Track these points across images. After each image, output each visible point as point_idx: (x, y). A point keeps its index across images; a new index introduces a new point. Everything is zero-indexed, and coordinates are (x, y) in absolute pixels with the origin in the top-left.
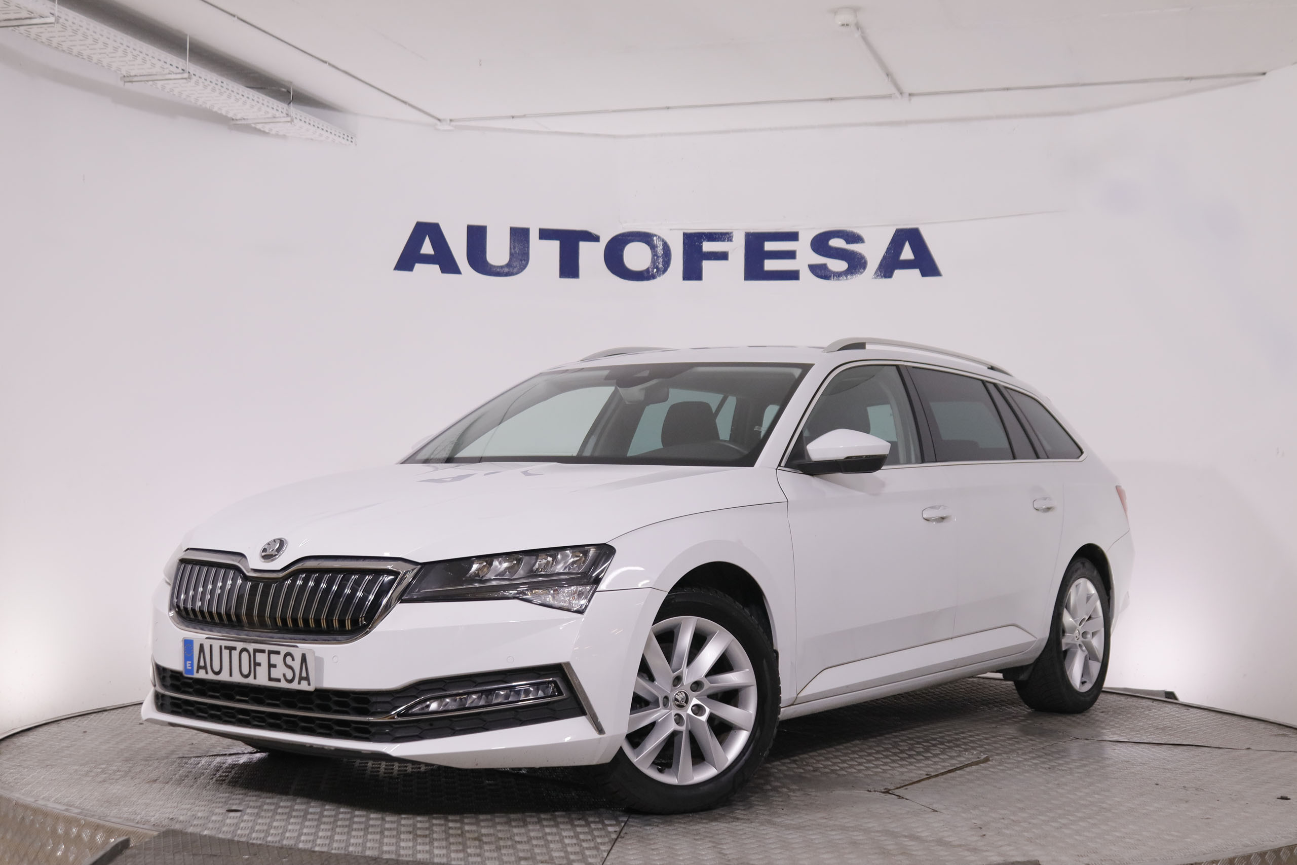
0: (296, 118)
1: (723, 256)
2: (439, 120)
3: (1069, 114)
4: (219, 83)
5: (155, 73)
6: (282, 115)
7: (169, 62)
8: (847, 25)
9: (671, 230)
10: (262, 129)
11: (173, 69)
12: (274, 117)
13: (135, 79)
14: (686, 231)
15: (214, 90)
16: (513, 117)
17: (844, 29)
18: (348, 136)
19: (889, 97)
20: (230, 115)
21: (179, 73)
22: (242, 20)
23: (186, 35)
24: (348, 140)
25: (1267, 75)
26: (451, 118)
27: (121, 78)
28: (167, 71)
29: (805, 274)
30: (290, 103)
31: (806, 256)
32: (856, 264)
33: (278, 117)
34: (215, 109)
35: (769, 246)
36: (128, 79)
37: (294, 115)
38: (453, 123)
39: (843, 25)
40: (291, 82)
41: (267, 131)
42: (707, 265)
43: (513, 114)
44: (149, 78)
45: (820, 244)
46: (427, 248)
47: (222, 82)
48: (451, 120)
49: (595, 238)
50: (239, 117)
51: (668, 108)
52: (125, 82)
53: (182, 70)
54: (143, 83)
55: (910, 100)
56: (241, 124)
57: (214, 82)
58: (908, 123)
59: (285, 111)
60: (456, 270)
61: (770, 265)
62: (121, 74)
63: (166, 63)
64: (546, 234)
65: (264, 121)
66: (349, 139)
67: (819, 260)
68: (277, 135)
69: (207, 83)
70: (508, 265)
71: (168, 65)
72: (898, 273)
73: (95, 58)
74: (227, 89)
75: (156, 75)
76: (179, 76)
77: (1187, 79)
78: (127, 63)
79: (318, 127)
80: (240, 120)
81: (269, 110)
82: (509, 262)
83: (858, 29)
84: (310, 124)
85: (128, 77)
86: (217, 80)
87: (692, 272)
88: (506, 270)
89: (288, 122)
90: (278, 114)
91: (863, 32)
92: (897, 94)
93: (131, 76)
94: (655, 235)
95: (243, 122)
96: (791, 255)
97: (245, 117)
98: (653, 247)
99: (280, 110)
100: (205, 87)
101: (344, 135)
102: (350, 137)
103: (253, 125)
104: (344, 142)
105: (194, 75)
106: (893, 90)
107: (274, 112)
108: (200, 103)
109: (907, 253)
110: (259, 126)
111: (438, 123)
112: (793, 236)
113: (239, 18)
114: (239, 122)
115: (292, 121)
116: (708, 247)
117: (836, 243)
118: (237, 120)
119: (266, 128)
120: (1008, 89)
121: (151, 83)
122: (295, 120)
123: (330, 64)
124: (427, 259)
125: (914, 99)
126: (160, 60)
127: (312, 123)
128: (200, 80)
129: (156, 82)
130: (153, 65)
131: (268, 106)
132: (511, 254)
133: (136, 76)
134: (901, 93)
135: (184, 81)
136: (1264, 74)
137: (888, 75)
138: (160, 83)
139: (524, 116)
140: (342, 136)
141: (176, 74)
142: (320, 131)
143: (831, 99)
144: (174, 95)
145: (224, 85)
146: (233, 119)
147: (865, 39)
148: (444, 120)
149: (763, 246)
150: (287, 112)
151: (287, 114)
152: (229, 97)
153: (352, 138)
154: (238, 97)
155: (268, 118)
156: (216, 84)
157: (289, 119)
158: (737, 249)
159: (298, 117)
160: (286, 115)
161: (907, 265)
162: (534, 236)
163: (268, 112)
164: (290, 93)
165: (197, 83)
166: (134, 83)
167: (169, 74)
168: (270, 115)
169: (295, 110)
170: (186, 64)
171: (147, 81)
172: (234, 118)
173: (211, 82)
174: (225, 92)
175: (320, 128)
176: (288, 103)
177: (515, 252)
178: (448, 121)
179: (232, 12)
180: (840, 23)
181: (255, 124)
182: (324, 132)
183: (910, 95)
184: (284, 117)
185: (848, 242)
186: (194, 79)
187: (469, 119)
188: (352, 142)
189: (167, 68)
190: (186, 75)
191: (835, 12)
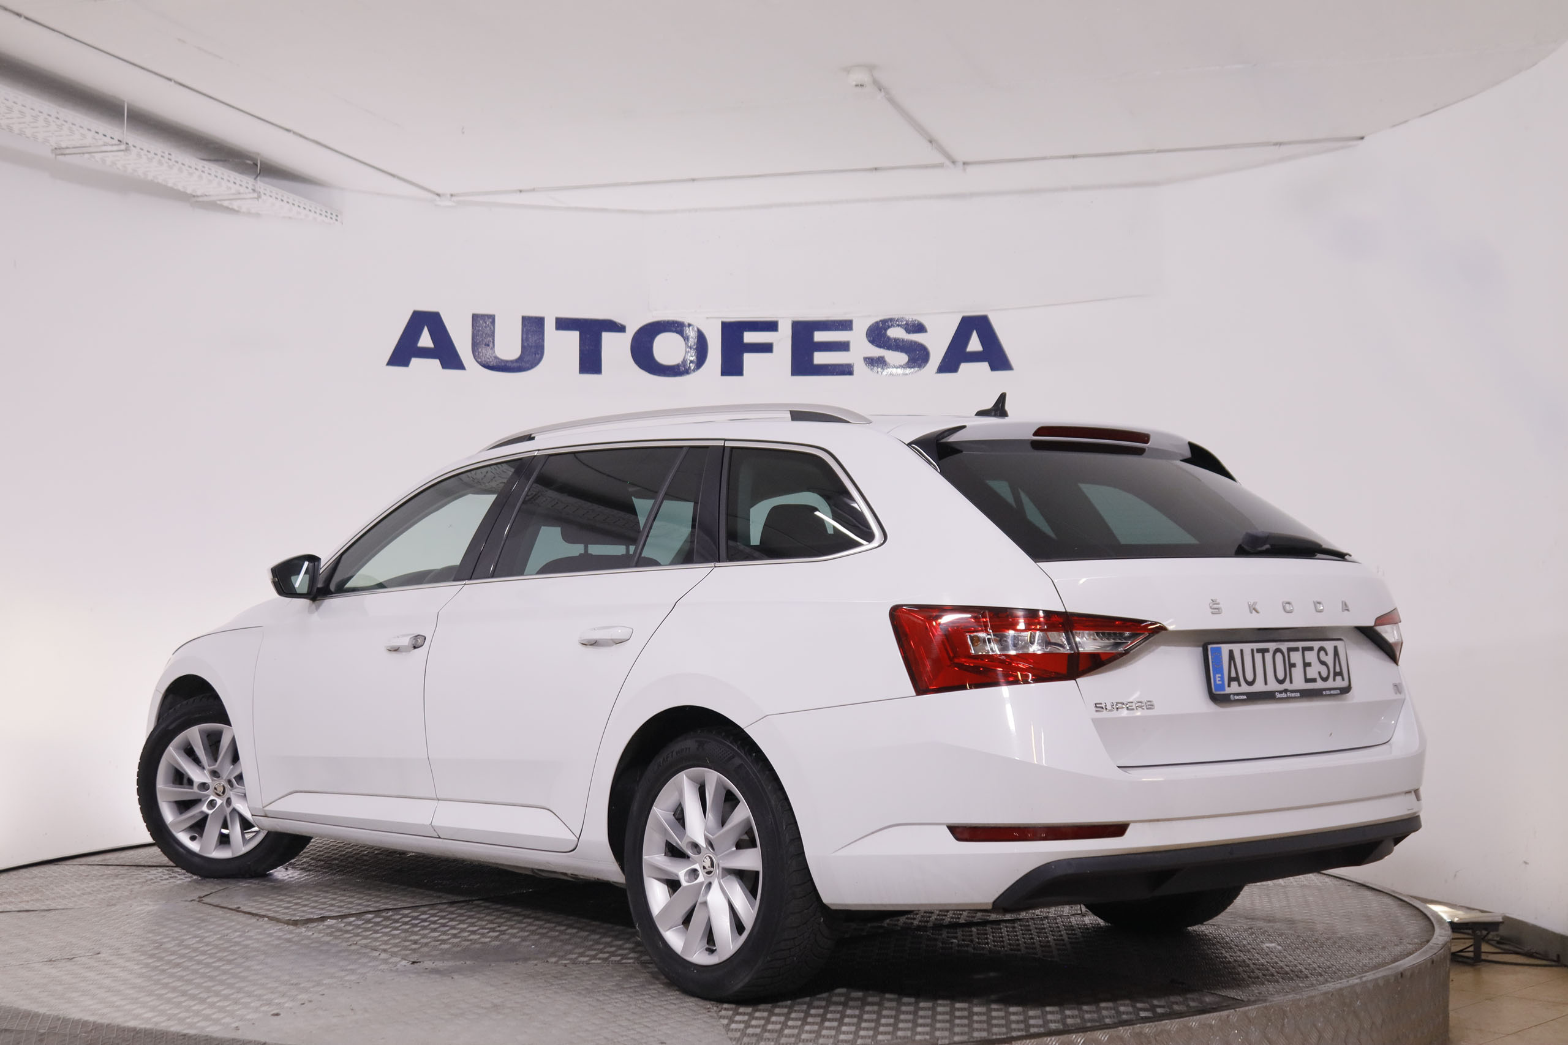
0: (265, 194)
1: (767, 348)
2: (438, 195)
3: (1155, 184)
4: (166, 155)
5: (88, 145)
6: (247, 191)
7: (101, 131)
8: (862, 85)
9: (707, 318)
10: (230, 207)
11: (108, 140)
12: (239, 193)
13: (68, 151)
14: (724, 320)
15: (160, 163)
16: (521, 191)
17: (859, 89)
18: (332, 214)
19: (941, 166)
20: (189, 191)
21: (115, 145)
22: (181, 84)
23: (124, 101)
24: (331, 218)
25: (1365, 138)
26: (453, 193)
27: (52, 150)
28: (101, 143)
29: (860, 368)
30: (257, 177)
31: (861, 347)
32: (918, 356)
33: (243, 193)
34: (170, 185)
35: (819, 336)
36: (59, 152)
37: (262, 191)
38: (454, 199)
39: (857, 85)
40: (258, 154)
41: (237, 208)
42: (749, 358)
43: (521, 188)
44: (82, 150)
45: (877, 334)
46: (425, 340)
47: (170, 154)
48: (452, 195)
49: (621, 329)
50: (199, 193)
51: (693, 180)
52: (56, 155)
53: (120, 141)
54: (79, 155)
55: (964, 170)
56: (203, 202)
57: (159, 153)
58: (972, 195)
59: (250, 187)
60: (460, 366)
61: (820, 358)
62: (51, 145)
63: (97, 133)
64: (563, 324)
65: (232, 197)
66: (334, 217)
67: (876, 352)
68: (249, 214)
69: (151, 155)
70: (520, 359)
71: (100, 136)
72: (964, 367)
73: (16, 128)
74: (177, 162)
75: (90, 146)
76: (115, 148)
77: (1276, 144)
78: (53, 134)
79: (293, 204)
80: (201, 196)
81: (231, 185)
82: (521, 355)
83: (880, 90)
84: (282, 200)
85: (59, 149)
86: (163, 152)
87: (732, 366)
88: (515, 365)
89: (255, 198)
90: (242, 190)
91: (887, 93)
92: (948, 163)
93: (63, 148)
94: (689, 325)
95: (205, 199)
96: (844, 346)
97: (207, 194)
98: (686, 339)
99: (244, 184)
100: (150, 160)
101: (326, 212)
102: (336, 215)
103: (219, 202)
104: (327, 220)
105: (134, 146)
106: (939, 158)
107: (237, 187)
108: (150, 178)
109: (974, 344)
110: (226, 203)
111: (437, 198)
112: (845, 325)
113: (176, 82)
114: (200, 199)
115: (259, 197)
116: (749, 337)
117: (895, 333)
118: (198, 196)
119: (235, 205)
120: (1074, 157)
121: (87, 156)
122: (263, 196)
123: (295, 133)
124: (425, 353)
125: (969, 168)
126: (89, 130)
127: (285, 199)
128: (142, 153)
129: (93, 154)
130: (83, 136)
131: (229, 181)
132: (523, 347)
133: (67, 148)
134: (954, 162)
135: (122, 153)
136: (1362, 138)
137: (931, 142)
138: (98, 156)
139: (533, 190)
140: (324, 213)
141: (112, 145)
142: (295, 208)
143: (876, 169)
144: (118, 168)
145: (173, 157)
146: (194, 196)
147: (892, 101)
148: (444, 195)
149: (812, 337)
150: (253, 188)
151: (254, 190)
152: (180, 170)
153: (337, 216)
154: (191, 170)
155: (234, 194)
156: (162, 156)
157: (255, 195)
158: (782, 340)
159: (268, 193)
160: (251, 191)
161: (975, 357)
162: (550, 326)
163: (230, 188)
164: (257, 165)
165: (139, 155)
166: (67, 156)
167: (105, 145)
168: (233, 191)
169: (264, 185)
170: (123, 134)
171: (83, 153)
172: (194, 194)
173: (155, 154)
174: (174, 165)
175: (296, 205)
176: (254, 177)
177: (528, 344)
178: (449, 196)
179: (168, 76)
180: (854, 83)
181: (220, 200)
182: (301, 210)
183: (964, 163)
184: (250, 193)
185: (908, 331)
186: (134, 151)
187: (473, 194)
188: (336, 220)
189: (100, 139)
190: (123, 147)
191: (848, 70)
